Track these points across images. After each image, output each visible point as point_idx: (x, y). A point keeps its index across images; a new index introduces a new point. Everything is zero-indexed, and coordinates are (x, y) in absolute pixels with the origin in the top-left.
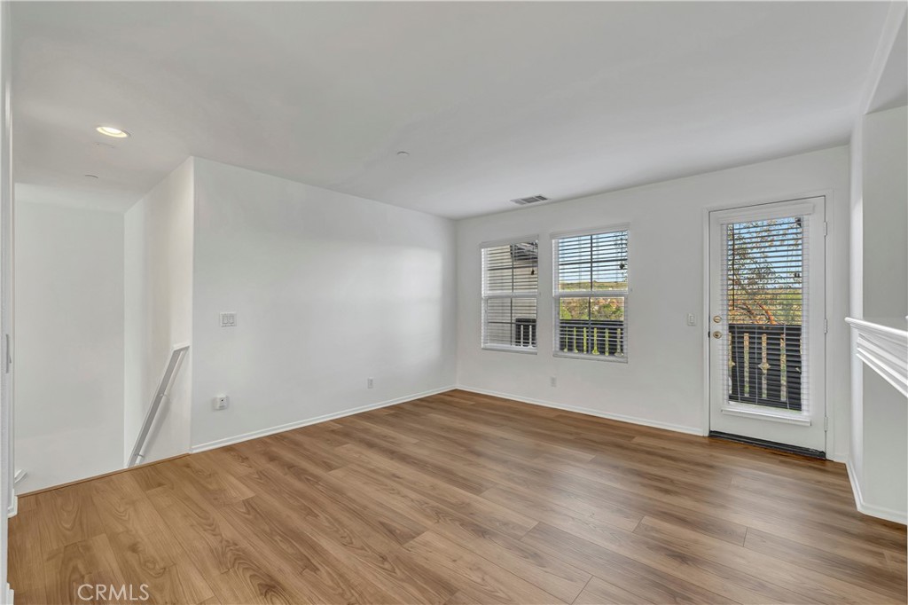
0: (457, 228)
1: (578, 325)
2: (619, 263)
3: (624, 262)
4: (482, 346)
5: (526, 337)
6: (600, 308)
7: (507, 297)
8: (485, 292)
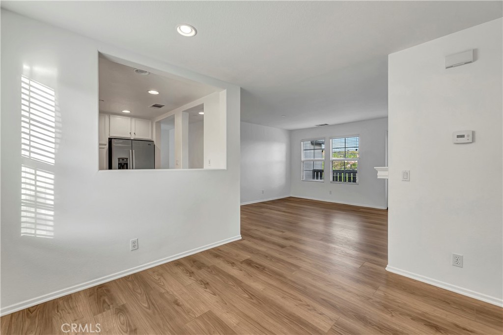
0: (291, 133)
1: (340, 172)
2: (355, 148)
3: (357, 148)
4: (302, 179)
5: (317, 176)
6: (351, 166)
7: (312, 161)
8: (303, 159)
